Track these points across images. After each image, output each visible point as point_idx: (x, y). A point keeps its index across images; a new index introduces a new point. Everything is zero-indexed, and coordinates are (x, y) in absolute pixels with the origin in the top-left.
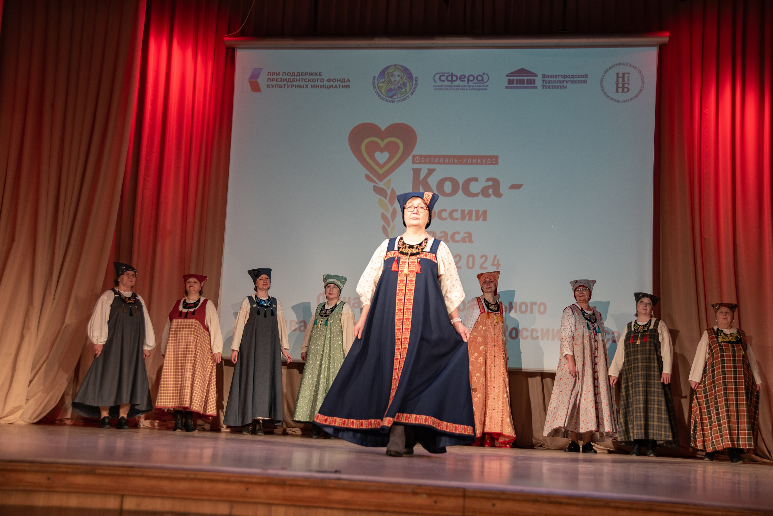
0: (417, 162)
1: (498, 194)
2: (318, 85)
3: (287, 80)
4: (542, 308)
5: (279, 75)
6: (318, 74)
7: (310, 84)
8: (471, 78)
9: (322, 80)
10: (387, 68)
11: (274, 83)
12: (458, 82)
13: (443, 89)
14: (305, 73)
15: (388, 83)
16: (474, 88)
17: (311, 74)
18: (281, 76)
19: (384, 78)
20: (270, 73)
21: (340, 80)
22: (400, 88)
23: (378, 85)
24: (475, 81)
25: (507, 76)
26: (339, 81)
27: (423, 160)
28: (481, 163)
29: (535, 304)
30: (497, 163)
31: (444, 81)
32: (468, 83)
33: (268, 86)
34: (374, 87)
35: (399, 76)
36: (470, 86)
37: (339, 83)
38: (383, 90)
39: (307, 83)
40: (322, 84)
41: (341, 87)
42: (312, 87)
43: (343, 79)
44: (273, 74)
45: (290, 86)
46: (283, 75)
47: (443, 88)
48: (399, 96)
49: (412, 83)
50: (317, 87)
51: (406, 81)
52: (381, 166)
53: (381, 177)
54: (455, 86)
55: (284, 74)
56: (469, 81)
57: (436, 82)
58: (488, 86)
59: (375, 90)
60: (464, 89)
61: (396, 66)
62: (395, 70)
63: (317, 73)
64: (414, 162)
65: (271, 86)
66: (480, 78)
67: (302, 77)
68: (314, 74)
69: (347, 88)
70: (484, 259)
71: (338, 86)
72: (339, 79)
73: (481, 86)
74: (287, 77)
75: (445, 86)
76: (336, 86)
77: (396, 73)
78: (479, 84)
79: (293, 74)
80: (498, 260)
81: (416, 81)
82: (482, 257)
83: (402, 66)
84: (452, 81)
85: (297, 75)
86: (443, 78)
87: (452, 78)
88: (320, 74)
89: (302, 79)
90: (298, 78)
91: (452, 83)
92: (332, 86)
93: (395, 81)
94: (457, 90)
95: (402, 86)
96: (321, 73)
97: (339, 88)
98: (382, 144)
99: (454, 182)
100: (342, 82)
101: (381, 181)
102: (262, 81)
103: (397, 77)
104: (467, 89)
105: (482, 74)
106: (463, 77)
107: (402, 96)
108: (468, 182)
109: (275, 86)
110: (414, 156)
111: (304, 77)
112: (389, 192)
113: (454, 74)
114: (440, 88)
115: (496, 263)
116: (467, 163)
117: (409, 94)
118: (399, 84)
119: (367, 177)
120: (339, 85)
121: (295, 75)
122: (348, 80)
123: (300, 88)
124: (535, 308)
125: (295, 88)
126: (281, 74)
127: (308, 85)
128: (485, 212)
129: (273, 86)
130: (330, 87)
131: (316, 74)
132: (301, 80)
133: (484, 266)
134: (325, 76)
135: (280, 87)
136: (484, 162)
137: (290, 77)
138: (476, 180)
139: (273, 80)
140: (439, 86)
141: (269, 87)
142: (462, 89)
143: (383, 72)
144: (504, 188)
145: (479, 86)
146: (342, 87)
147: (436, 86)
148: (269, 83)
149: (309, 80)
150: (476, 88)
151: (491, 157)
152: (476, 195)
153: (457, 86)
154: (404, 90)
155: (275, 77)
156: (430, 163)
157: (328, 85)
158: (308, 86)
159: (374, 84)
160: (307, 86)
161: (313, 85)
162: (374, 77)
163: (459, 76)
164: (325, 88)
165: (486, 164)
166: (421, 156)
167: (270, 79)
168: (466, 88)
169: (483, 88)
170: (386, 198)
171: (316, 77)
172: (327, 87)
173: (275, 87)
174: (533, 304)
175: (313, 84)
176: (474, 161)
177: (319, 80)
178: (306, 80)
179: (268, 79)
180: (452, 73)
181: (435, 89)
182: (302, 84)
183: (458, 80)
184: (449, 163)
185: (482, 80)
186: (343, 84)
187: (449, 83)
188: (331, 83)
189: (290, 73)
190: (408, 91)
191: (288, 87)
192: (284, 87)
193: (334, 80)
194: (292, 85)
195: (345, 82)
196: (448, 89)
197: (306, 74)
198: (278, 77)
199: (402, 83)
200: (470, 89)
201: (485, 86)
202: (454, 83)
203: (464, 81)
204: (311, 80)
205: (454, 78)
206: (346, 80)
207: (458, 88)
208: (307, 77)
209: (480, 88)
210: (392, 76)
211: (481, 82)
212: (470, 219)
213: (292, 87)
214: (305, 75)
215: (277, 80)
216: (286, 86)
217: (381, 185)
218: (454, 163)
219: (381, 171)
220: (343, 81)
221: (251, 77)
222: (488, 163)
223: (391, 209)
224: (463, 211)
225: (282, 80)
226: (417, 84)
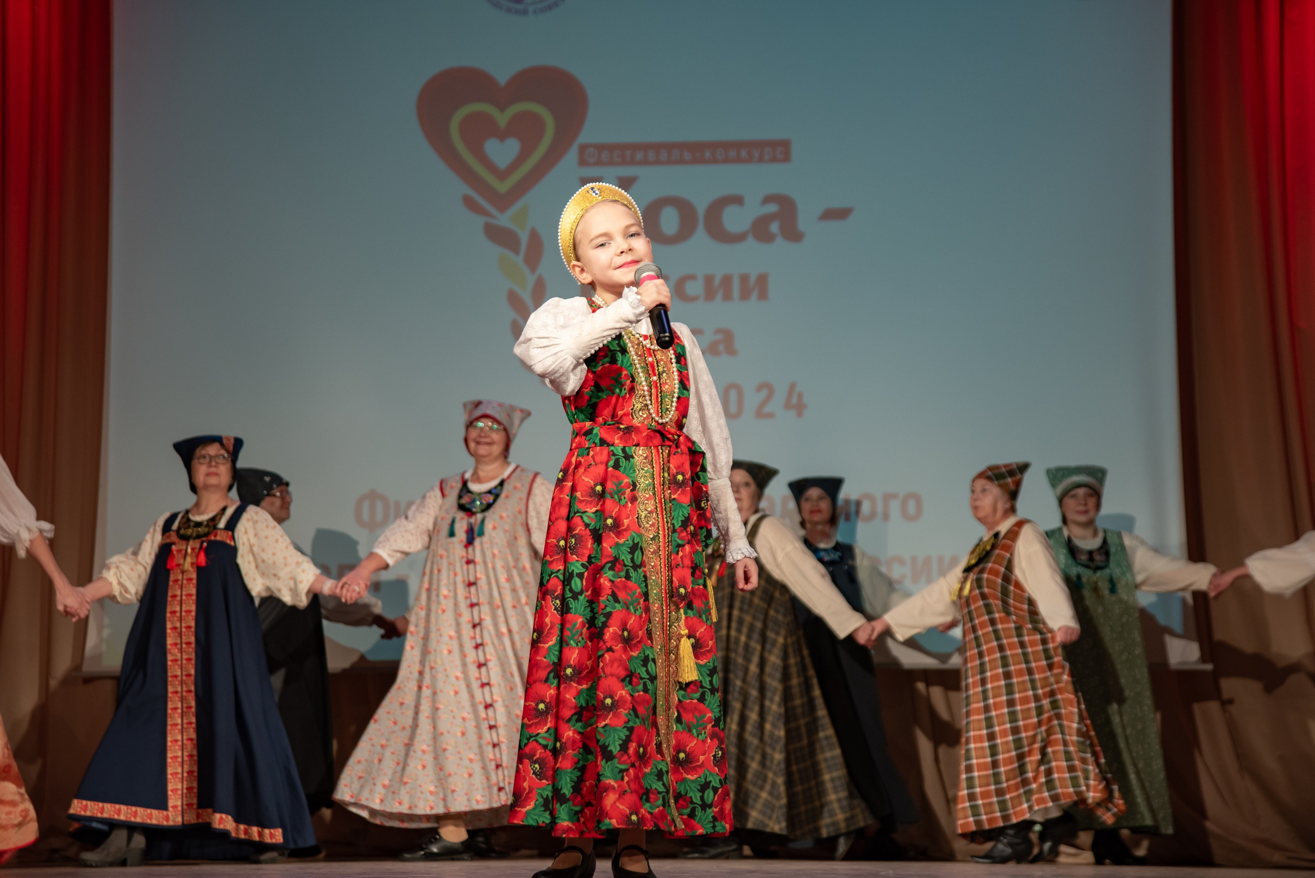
0: (592, 160)
1: (793, 235)
4: (911, 507)
27: (605, 156)
28: (749, 160)
29: (894, 496)
30: (787, 158)
52: (502, 175)
53: (503, 202)
64: (582, 162)
70: (764, 393)
80: (800, 396)
82: (759, 388)
98: (502, 119)
99: (685, 208)
101: (502, 209)
108: (718, 207)
110: (583, 148)
112: (524, 238)
115: (794, 400)
116: (714, 161)
119: (469, 202)
124: (895, 506)
128: (762, 280)
133: (768, 409)
136: (756, 154)
138: (738, 200)
144: (806, 220)
151: (774, 144)
152: (739, 238)
156: (624, 163)
165: (761, 160)
166: (600, 148)
170: (516, 250)
174: (887, 498)
176: (732, 154)
184: (669, 162)
212: (728, 297)
217: (504, 220)
218: (681, 162)
219: (502, 187)
222: (766, 157)
223: (531, 280)
224: (709, 279)
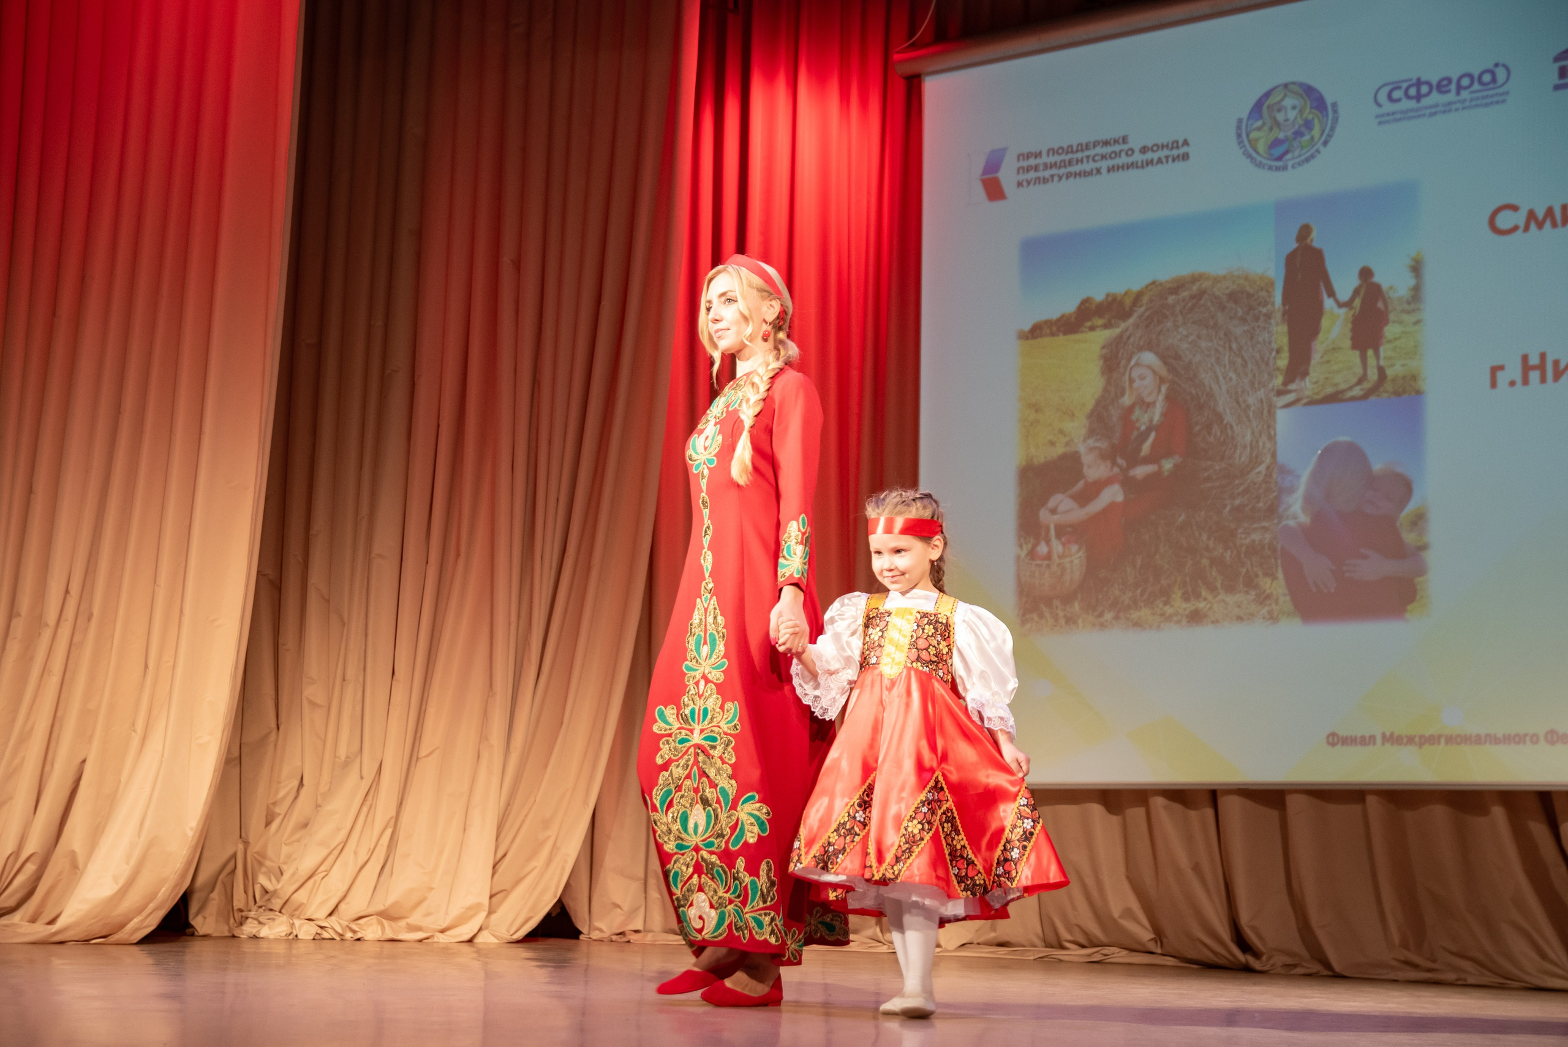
2: (1121, 165)
3: (1058, 165)
5: (1041, 157)
6: (1121, 141)
7: (1104, 165)
8: (1465, 82)
9: (1130, 153)
10: (1267, 95)
11: (1032, 175)
12: (1435, 97)
13: (1399, 120)
14: (1094, 143)
15: (1271, 129)
16: (1474, 103)
17: (1106, 143)
18: (1046, 159)
19: (1261, 117)
20: (1023, 155)
21: (1167, 146)
22: (1298, 134)
23: (1248, 136)
24: (1476, 86)
25: (1557, 59)
26: (1165, 149)
31: (1399, 100)
32: (1458, 93)
33: (1020, 184)
34: (1239, 143)
35: (1294, 108)
36: (1464, 101)
37: (1166, 152)
38: (1261, 147)
39: (1098, 165)
40: (1130, 160)
41: (1170, 160)
42: (1109, 171)
43: (1173, 143)
44: (1028, 156)
45: (1065, 176)
46: (1048, 155)
47: (1398, 116)
48: (1297, 153)
49: (1325, 119)
50: (1120, 170)
51: (1310, 117)
54: (1426, 108)
55: (1051, 153)
56: (1459, 88)
57: (1379, 105)
58: (1507, 93)
59: (1243, 149)
60: (1450, 111)
61: (1286, 86)
62: (1285, 96)
63: (1119, 139)
65: (1025, 184)
66: (1487, 78)
67: (1087, 153)
68: (1112, 142)
69: (1183, 159)
71: (1164, 160)
72: (1165, 144)
73: (1492, 96)
74: (1057, 158)
75: (1402, 112)
76: (1160, 161)
77: (1288, 102)
78: (1485, 93)
79: (1070, 150)
81: (1335, 112)
83: (1301, 85)
84: (1419, 97)
85: (1077, 151)
86: (1397, 94)
87: (1418, 91)
88: (1125, 140)
89: (1088, 157)
90: (1079, 155)
91: (1418, 101)
92: (1152, 161)
93: (1286, 120)
94: (1432, 115)
95: (1303, 129)
96: (1127, 136)
97: (1167, 162)
100: (1172, 148)
102: (1007, 176)
103: (1291, 110)
104: (1457, 110)
105: (1490, 66)
106: (1445, 83)
107: (1303, 152)
109: (1032, 183)
111: (1092, 152)
113: (1423, 79)
114: (1391, 117)
117: (1319, 145)
118: (1297, 127)
120: (1167, 157)
121: (1072, 152)
122: (1186, 143)
123: (1085, 176)
125: (1075, 177)
126: (1044, 154)
127: (1101, 168)
129: (1029, 183)
130: (1147, 164)
131: (1116, 141)
132: (1085, 160)
134: (1135, 143)
135: (1045, 181)
137: (1063, 157)
139: (1028, 169)
140: (1388, 114)
141: (1023, 186)
142: (1444, 112)
143: (1258, 106)
145: (1487, 97)
146: (1174, 160)
147: (1383, 115)
148: (1023, 177)
149: (1103, 157)
150: (1479, 102)
153: (1432, 107)
154: (1307, 137)
155: (1032, 162)
157: (1142, 162)
158: (1102, 171)
159: (1239, 136)
160: (1098, 171)
161: (1111, 167)
162: (1240, 121)
163: (1434, 82)
164: (1137, 167)
167: (1023, 168)
168: (1454, 107)
169: (1495, 99)
171: (1117, 148)
172: (1140, 164)
173: (1035, 184)
175: (1110, 163)
177: (1123, 154)
178: (1097, 158)
179: (1019, 169)
180: (1419, 79)
181: (1380, 123)
182: (1087, 166)
183: (1435, 93)
185: (1494, 80)
186: (1175, 152)
187: (1412, 104)
188: (1149, 155)
189: (1062, 148)
190: (1316, 138)
191: (1060, 178)
192: (1052, 181)
193: (1155, 148)
194: (1067, 174)
195: (1178, 147)
196: (1409, 118)
197: (1096, 144)
198: (1039, 161)
199: (1301, 122)
200: (1464, 108)
201: (1502, 94)
202: (1425, 102)
203: (1449, 91)
204: (1108, 156)
205: (1424, 89)
206: (1180, 143)
207: (1433, 110)
208: (1099, 150)
209: (1489, 100)
210: (1279, 110)
211: (1491, 86)
213: (1067, 178)
214: (1094, 146)
215: (1036, 168)
216: (1056, 178)
220: (1175, 145)
221: (986, 171)
225: (1046, 167)
226: (1336, 120)
